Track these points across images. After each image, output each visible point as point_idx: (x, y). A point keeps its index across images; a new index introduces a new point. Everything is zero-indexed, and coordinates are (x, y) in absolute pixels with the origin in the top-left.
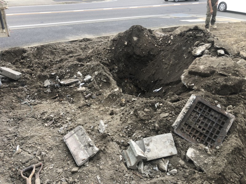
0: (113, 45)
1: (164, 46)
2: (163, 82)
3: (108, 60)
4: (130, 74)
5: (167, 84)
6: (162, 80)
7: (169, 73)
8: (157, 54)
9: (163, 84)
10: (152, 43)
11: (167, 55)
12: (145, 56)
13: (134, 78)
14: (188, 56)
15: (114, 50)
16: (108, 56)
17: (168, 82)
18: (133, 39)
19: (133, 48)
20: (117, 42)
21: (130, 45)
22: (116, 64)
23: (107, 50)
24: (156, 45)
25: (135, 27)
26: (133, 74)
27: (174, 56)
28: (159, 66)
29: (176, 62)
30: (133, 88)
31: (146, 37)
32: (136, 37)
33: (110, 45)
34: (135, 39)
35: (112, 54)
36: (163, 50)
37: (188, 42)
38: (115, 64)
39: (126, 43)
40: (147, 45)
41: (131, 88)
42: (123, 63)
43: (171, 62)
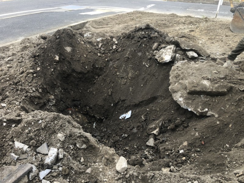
0: (35, 63)
1: (110, 53)
2: (128, 103)
3: (37, 90)
4: (74, 100)
5: (136, 104)
6: (125, 100)
7: (132, 90)
8: (104, 66)
9: (130, 106)
10: (93, 52)
11: (121, 66)
12: (88, 71)
13: (80, 104)
14: (150, 64)
15: (42, 71)
16: (35, 83)
17: (137, 102)
18: (66, 50)
19: (69, 63)
20: (42, 58)
21: (64, 59)
22: (52, 93)
23: (28, 73)
24: (99, 54)
25: (63, 33)
26: (78, 99)
27: (130, 66)
28: (113, 82)
29: (136, 73)
30: (82, 118)
31: (82, 44)
32: (69, 46)
33: (31, 65)
34: (68, 49)
35: (41, 79)
36: (111, 60)
37: (142, 46)
38: (50, 93)
39: (57, 58)
40: (87, 55)
41: (79, 118)
42: (60, 88)
43: (130, 75)
